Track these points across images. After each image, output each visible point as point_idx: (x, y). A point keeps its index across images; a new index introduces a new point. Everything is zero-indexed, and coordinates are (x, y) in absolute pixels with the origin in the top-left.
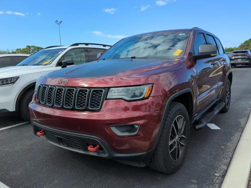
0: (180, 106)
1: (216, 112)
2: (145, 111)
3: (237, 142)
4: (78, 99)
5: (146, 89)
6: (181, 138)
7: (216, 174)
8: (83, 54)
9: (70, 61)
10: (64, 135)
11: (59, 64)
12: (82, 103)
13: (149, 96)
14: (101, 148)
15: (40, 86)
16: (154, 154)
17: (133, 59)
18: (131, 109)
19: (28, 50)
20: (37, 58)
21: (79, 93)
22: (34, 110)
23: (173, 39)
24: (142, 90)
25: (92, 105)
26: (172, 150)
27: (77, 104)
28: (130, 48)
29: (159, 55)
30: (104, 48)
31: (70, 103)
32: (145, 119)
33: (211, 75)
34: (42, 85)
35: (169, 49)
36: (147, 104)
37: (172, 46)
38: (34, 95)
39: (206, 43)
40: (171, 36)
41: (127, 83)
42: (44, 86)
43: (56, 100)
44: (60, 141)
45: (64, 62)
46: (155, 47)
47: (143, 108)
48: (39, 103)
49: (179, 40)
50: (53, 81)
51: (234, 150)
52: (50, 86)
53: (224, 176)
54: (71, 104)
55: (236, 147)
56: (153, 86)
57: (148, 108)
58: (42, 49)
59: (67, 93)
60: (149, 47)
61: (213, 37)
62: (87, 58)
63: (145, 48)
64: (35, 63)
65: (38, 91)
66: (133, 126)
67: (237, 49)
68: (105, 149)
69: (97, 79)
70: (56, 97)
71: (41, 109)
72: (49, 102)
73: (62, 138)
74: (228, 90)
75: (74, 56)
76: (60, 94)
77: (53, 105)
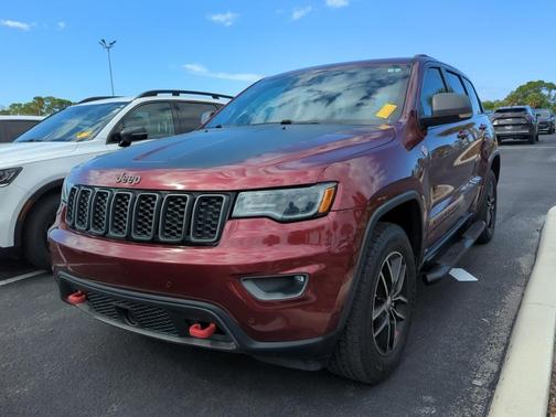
0: (395, 231)
1: (469, 242)
2: (319, 244)
3: (516, 308)
4: (165, 218)
5: (321, 193)
6: (397, 303)
7: (475, 382)
8: (168, 115)
9: (138, 131)
10: (132, 302)
11: (114, 138)
12: (175, 228)
13: (329, 210)
14: (219, 331)
15: (73, 190)
16: (339, 341)
17: (287, 126)
18: (284, 239)
19: (38, 105)
20: (60, 124)
21: (167, 205)
22: (60, 245)
23: (368, 82)
24: (313, 197)
25: (199, 232)
26: (379, 331)
27: (164, 230)
28: (274, 103)
29: (338, 117)
30: (216, 101)
31: (146, 227)
32: (318, 262)
33: (458, 162)
34: (79, 186)
35: (359, 105)
36: (322, 227)
37: (365, 98)
38: (61, 209)
39: (447, 91)
40: (363, 76)
41: (275, 181)
42: (82, 188)
43: (114, 220)
44: (123, 314)
45: (126, 135)
46: (331, 99)
47: (314, 237)
48: (73, 228)
49: (382, 84)
50: (104, 176)
51: (512, 327)
52: (97, 190)
53: (493, 385)
54: (150, 230)
55: (515, 320)
56: (336, 187)
57: (324, 236)
58: (70, 103)
59: (140, 204)
60: (315, 101)
61: (459, 76)
62: (177, 126)
63: (306, 104)
64: (58, 137)
65: (70, 200)
66: (292, 278)
67: (501, 104)
68: (228, 331)
69: (204, 173)
70: (114, 214)
71: (75, 242)
72: (97, 224)
73: (128, 307)
74: (491, 194)
75: (147, 120)
76: (123, 206)
77: (107, 232)
